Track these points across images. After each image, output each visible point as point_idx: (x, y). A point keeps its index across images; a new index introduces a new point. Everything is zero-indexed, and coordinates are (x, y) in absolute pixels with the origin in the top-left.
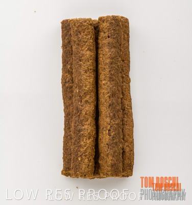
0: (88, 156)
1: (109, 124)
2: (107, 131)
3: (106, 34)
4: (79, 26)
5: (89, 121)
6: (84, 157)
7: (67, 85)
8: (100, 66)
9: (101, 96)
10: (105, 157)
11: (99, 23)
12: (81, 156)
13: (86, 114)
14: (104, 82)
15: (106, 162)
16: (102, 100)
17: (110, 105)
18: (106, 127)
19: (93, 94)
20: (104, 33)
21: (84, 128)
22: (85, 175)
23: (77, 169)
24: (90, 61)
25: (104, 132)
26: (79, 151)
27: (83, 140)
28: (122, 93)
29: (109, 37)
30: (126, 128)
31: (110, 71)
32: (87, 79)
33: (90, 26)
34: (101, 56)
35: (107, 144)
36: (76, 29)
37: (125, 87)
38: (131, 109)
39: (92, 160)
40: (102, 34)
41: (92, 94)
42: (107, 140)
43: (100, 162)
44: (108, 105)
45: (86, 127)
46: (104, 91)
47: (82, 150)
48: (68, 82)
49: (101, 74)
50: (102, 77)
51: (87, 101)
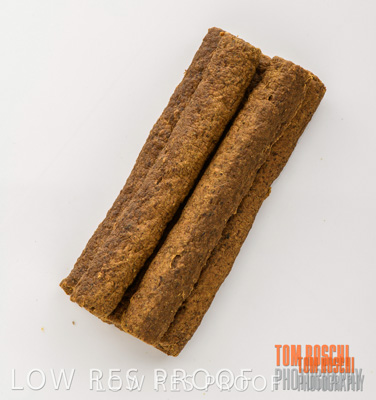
0: (115, 279)
1: (184, 246)
2: (174, 256)
3: (269, 92)
4: (231, 51)
5: (154, 220)
6: (108, 277)
7: (156, 139)
8: (227, 139)
9: (199, 190)
10: (145, 298)
11: (269, 65)
12: (105, 271)
13: (155, 206)
14: (217, 170)
15: (142, 306)
16: (196, 198)
17: (204, 215)
18: (176, 248)
19: (187, 180)
20: (267, 87)
21: (138, 227)
22: (93, 308)
23: (86, 289)
24: (214, 122)
25: (168, 255)
26: (107, 262)
27: (124, 248)
28: (240, 206)
29: (270, 98)
30: (212, 270)
31: (238, 157)
32: (191, 149)
33: (249, 62)
34: (239, 123)
35: (161, 277)
36: (223, 52)
37: (251, 199)
38: (241, 243)
39: (120, 290)
40: (262, 87)
41: (186, 178)
42: (164, 271)
43: (132, 301)
44: (202, 212)
45: (143, 227)
46: (208, 184)
47: (112, 262)
48: (161, 136)
49: (221, 153)
50: (219, 159)
51: (171, 185)
